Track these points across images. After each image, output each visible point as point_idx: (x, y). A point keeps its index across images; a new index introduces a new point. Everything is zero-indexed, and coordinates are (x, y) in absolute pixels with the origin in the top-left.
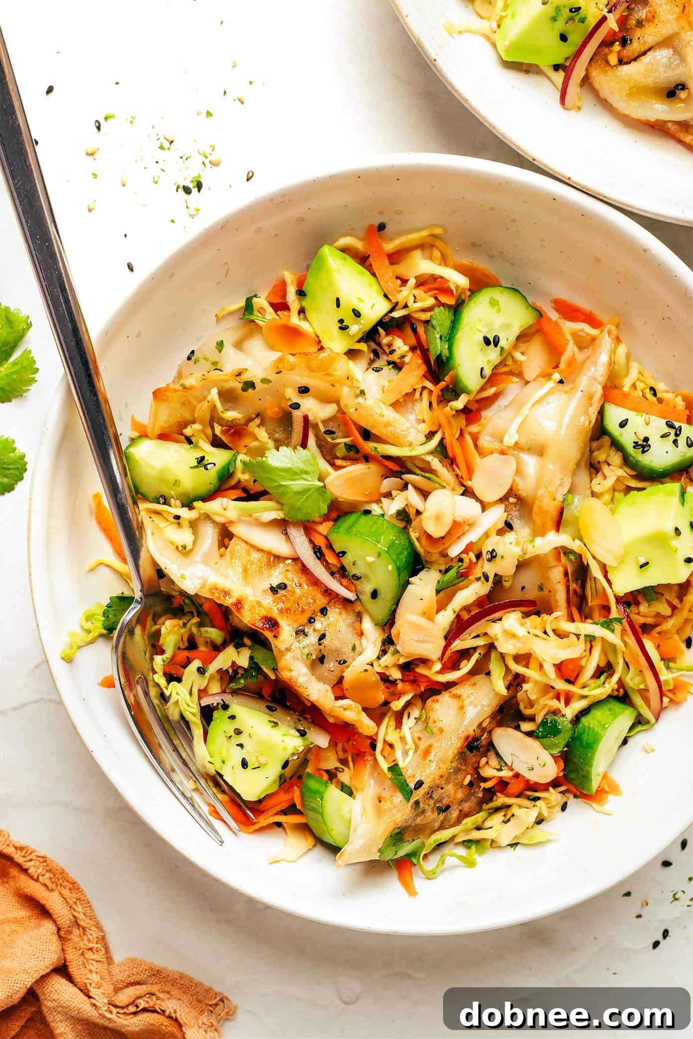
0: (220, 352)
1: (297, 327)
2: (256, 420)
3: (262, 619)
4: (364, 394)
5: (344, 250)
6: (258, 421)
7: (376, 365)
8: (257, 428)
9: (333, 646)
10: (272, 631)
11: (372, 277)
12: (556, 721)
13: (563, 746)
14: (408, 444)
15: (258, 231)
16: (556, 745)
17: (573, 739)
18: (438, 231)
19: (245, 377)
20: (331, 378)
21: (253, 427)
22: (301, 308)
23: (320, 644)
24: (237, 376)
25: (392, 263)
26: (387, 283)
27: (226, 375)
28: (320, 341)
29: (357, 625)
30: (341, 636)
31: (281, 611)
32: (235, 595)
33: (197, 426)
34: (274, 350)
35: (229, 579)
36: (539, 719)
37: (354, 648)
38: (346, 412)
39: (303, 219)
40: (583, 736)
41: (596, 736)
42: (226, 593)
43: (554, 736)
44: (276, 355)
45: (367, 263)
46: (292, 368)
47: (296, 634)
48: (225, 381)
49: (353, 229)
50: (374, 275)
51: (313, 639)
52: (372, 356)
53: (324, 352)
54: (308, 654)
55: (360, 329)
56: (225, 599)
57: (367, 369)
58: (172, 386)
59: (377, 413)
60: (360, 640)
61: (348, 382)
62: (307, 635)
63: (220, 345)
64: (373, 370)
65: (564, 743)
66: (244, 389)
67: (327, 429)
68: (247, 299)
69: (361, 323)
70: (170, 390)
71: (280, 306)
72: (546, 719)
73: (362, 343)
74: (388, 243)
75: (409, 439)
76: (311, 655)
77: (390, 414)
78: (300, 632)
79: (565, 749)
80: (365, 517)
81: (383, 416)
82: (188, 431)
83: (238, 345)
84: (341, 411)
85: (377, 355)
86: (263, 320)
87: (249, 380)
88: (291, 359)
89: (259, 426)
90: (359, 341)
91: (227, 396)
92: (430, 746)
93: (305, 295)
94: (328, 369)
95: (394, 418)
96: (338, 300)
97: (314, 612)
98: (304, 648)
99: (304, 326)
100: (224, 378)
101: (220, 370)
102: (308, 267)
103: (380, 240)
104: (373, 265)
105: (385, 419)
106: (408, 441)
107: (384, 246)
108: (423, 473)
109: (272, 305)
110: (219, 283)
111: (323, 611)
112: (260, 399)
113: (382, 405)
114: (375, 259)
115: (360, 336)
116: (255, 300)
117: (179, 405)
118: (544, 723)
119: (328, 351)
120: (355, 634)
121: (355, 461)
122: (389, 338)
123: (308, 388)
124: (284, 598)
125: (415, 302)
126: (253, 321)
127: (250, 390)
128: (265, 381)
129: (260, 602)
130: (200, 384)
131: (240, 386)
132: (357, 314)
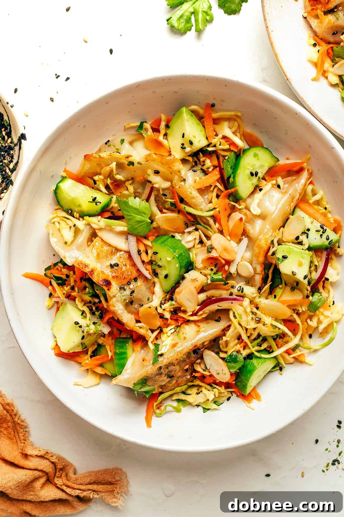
0: (122, 144)
1: (161, 142)
2: (130, 181)
3: (103, 280)
4: (185, 181)
5: (193, 112)
6: (130, 182)
7: (194, 169)
8: (129, 185)
9: (138, 297)
10: (107, 287)
11: (203, 128)
12: (237, 356)
13: (237, 369)
14: (200, 209)
15: (154, 92)
16: (233, 368)
17: (243, 366)
18: (239, 114)
19: (130, 159)
20: (171, 170)
21: (127, 184)
22: (166, 133)
23: (131, 295)
24: (126, 158)
25: (214, 123)
26: (209, 132)
27: (121, 156)
28: (170, 152)
29: (152, 288)
30: (142, 293)
31: (113, 277)
32: (91, 267)
33: (101, 177)
34: (148, 150)
35: (89, 259)
36: (229, 353)
37: (148, 299)
38: (174, 187)
39: (177, 92)
40: (248, 366)
41: (254, 367)
42: (86, 266)
43: (234, 363)
44: (147, 152)
45: (203, 120)
46: (154, 160)
47: (120, 289)
48: (120, 159)
49: (199, 103)
50: (204, 127)
51: (128, 292)
52: (194, 164)
53: (171, 157)
54: (124, 300)
55: (191, 150)
56: (85, 269)
57: (190, 170)
58: (94, 155)
59: (189, 191)
60: (153, 295)
61: (178, 173)
62: (125, 290)
63: (122, 141)
64: (192, 170)
65: (238, 367)
66: (128, 165)
67: (163, 193)
68: (141, 122)
69: (192, 148)
70: (93, 156)
71: (156, 130)
72: (233, 354)
73: (190, 157)
74: (215, 114)
75: (201, 207)
76: (126, 300)
77: (195, 193)
78: (122, 288)
79: (238, 371)
80: (171, 239)
81: (192, 194)
82: (96, 178)
83: (131, 143)
84: (172, 186)
85: (196, 164)
86: (146, 134)
87: (132, 161)
88: (154, 156)
89: (130, 184)
90: (189, 156)
91: (120, 166)
92: (177, 343)
93: (169, 128)
94: (171, 165)
95: (197, 195)
96: (184, 134)
97: (131, 279)
98: (123, 296)
99: (165, 142)
100: (121, 157)
101: (119, 153)
102: (174, 115)
103: (211, 111)
104: (205, 122)
105: (192, 195)
106: (201, 208)
107: (212, 114)
108: (204, 225)
109: (152, 128)
110: (129, 112)
111: (135, 279)
112: (135, 171)
113: (192, 188)
114: (207, 119)
115: (190, 153)
116: (145, 124)
117: (95, 165)
118: (231, 356)
119: (172, 156)
120: (150, 292)
121: (172, 211)
122: (204, 158)
123: (159, 172)
124: (116, 271)
125: (220, 145)
126: (141, 134)
127: (131, 166)
128: (139, 163)
129: (103, 272)
130: (108, 157)
131: (127, 163)
132: (191, 143)
